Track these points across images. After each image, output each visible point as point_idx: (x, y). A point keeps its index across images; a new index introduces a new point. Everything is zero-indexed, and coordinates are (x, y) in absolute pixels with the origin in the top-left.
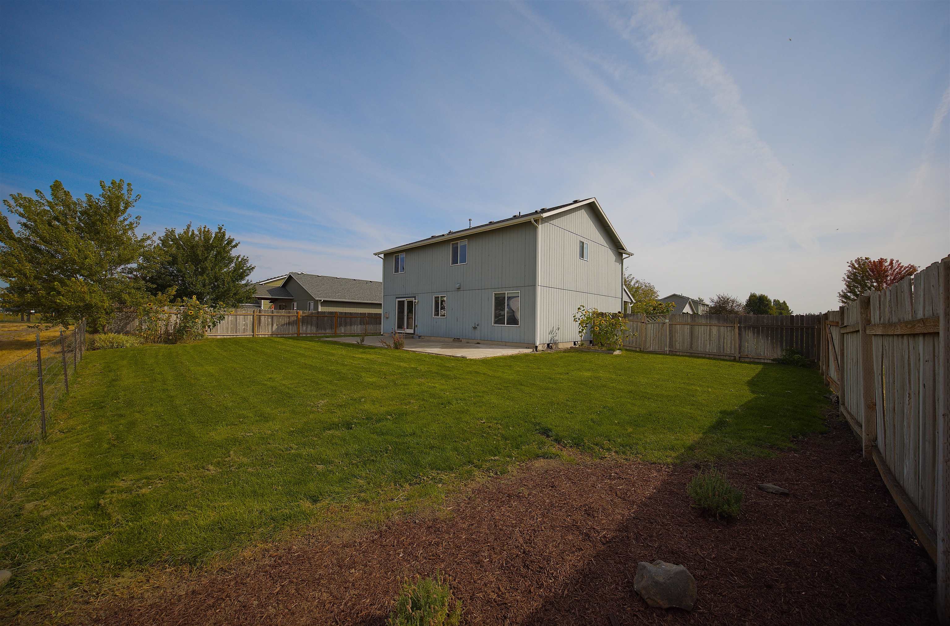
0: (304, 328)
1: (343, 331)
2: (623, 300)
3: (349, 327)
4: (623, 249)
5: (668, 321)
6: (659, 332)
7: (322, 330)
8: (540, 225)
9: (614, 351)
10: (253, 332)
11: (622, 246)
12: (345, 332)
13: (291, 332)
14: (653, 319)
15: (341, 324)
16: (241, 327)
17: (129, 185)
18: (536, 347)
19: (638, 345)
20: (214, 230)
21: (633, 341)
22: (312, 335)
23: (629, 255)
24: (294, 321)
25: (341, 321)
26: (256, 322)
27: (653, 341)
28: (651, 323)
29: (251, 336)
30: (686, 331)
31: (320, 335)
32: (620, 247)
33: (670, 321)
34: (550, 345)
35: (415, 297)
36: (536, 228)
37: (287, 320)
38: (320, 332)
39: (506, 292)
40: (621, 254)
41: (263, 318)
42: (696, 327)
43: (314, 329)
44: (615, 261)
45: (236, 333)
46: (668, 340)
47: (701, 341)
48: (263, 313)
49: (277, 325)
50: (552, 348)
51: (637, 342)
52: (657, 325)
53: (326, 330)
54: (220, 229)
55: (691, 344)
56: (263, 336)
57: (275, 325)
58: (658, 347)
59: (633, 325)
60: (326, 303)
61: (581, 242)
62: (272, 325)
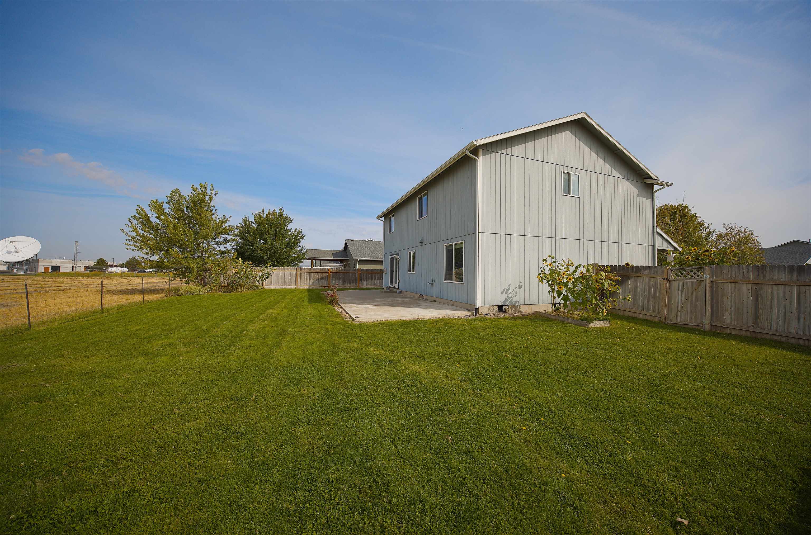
0: (334, 282)
1: (365, 285)
2: (656, 248)
3: (370, 281)
4: (651, 178)
5: (708, 276)
6: (692, 294)
7: (347, 283)
8: (481, 158)
9: (592, 322)
10: (296, 285)
11: (647, 174)
12: (367, 285)
13: (323, 285)
14: (682, 274)
15: (363, 279)
16: (288, 281)
17: (212, 185)
18: (477, 310)
19: (657, 312)
20: (277, 211)
21: (648, 306)
22: (340, 288)
23: (663, 185)
24: (326, 276)
25: (363, 277)
26: (298, 277)
27: (682, 307)
28: (679, 281)
29: (295, 288)
30: (745, 294)
31: (346, 288)
32: (646, 176)
33: (712, 276)
34: (504, 307)
35: (398, 254)
36: (475, 162)
37: (320, 276)
38: (346, 285)
39: (454, 243)
40: (651, 186)
41: (303, 274)
42: (768, 289)
43: (341, 283)
44: (639, 195)
45: (284, 285)
46: (708, 308)
47: (778, 311)
48: (303, 271)
49: (313, 279)
50: (505, 312)
51: (655, 307)
52: (689, 283)
53: (351, 283)
54: (280, 210)
55: (756, 316)
56: (303, 288)
57: (312, 280)
58: (691, 318)
59: (649, 283)
60: (361, 262)
61: (563, 173)
62: (310, 279)
